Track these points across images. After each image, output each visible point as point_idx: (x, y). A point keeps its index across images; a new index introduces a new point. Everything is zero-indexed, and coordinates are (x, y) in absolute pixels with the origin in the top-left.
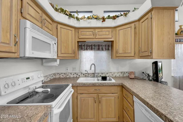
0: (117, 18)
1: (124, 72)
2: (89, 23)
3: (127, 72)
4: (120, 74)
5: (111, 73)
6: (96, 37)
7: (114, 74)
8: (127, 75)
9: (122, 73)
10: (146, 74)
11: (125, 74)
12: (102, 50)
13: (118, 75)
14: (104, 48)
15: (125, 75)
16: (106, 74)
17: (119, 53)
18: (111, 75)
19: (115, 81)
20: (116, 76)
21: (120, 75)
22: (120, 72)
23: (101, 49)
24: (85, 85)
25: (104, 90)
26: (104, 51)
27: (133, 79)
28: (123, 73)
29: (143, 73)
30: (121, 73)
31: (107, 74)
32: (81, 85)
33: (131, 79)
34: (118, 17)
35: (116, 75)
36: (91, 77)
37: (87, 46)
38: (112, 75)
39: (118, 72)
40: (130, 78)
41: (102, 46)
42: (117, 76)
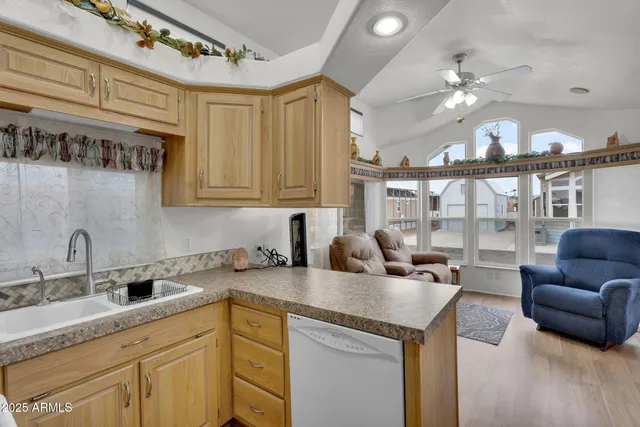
0: (202, 56)
1: (209, 254)
2: (65, 19)
3: (216, 253)
4: (194, 262)
5: (161, 262)
6: (106, 105)
7: (174, 264)
8: (218, 261)
9: (202, 256)
10: (267, 253)
11: (212, 260)
12: (127, 166)
13: (187, 269)
14: (134, 160)
15: (211, 265)
16: (140, 271)
17: (209, 187)
18: (160, 270)
19: (202, 290)
20: (179, 272)
21: (195, 266)
22: (196, 256)
23: (119, 165)
24: (68, 344)
25: (162, 334)
26: (135, 172)
27: (246, 269)
28: (205, 257)
29: (259, 249)
30: (200, 259)
31: (144, 271)
32: (45, 349)
33: (241, 271)
34: (205, 53)
35: (181, 270)
36: (60, 299)
37: (35, 136)
38: (164, 272)
39: (188, 259)
40: (236, 271)
41: (122, 149)
42: (183, 272)
